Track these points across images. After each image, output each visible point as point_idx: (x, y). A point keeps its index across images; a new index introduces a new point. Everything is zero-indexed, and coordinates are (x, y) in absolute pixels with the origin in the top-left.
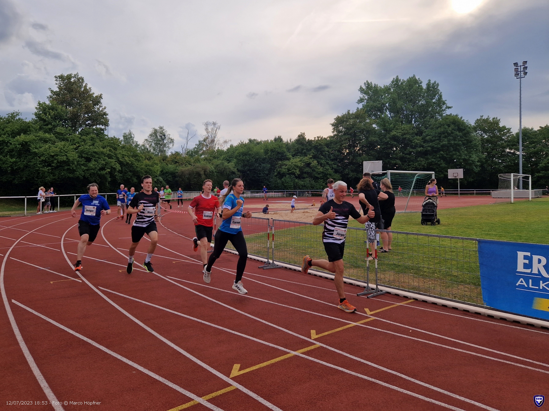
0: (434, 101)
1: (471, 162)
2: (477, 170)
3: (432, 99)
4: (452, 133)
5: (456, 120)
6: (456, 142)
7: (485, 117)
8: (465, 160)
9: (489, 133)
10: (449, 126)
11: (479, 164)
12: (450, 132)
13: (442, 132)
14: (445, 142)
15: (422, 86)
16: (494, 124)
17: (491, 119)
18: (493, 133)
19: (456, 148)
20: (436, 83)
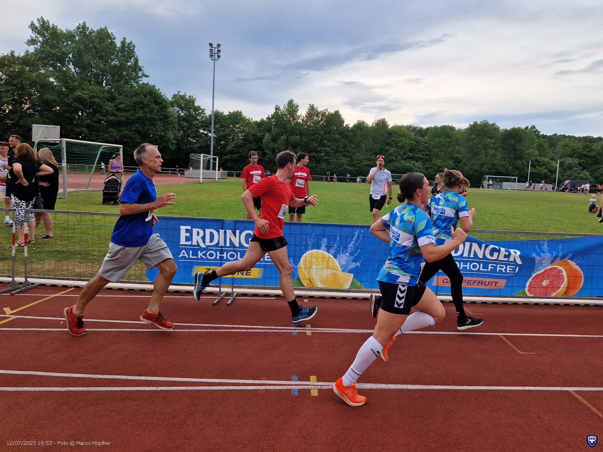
0: (129, 64)
1: (166, 139)
2: (173, 148)
3: (127, 62)
4: (148, 105)
5: (153, 91)
6: (152, 116)
7: (182, 94)
8: (160, 136)
9: (186, 111)
10: (145, 96)
11: (174, 141)
12: (146, 103)
13: (138, 102)
14: (140, 114)
15: (116, 43)
16: (190, 102)
17: (187, 97)
18: (189, 112)
19: (152, 122)
20: (133, 44)
